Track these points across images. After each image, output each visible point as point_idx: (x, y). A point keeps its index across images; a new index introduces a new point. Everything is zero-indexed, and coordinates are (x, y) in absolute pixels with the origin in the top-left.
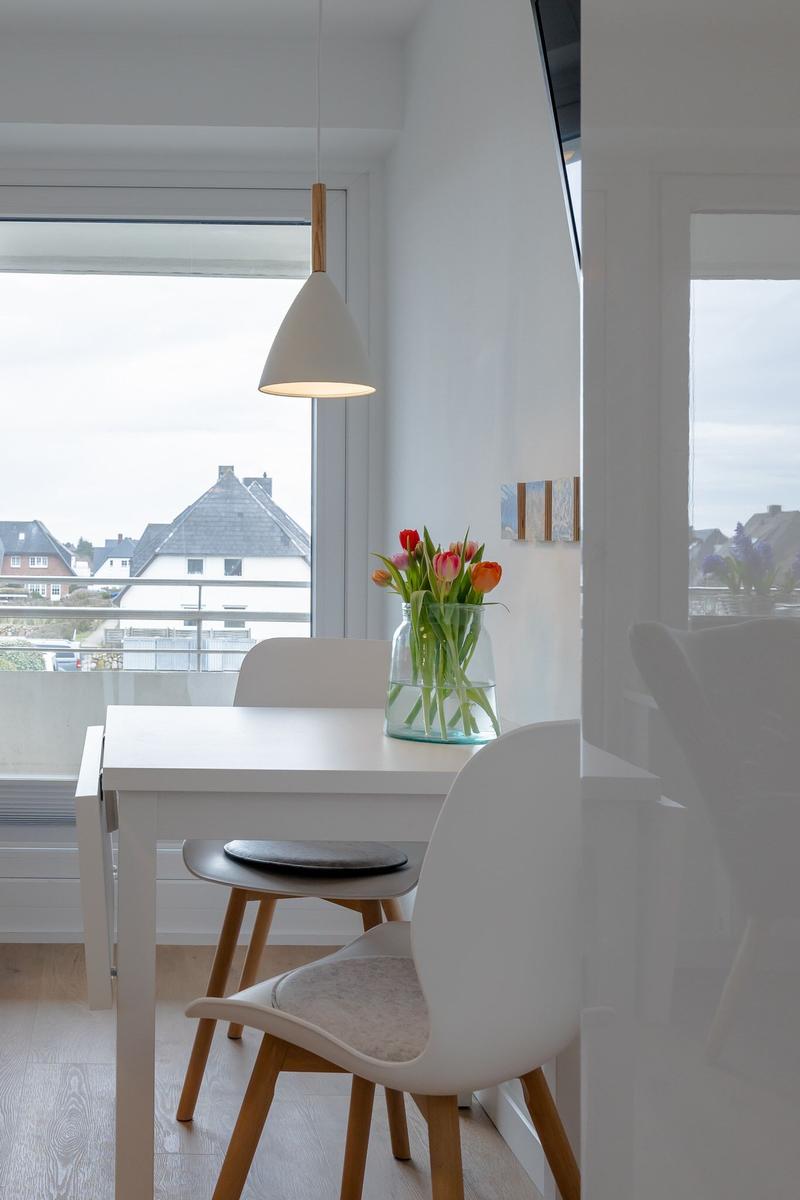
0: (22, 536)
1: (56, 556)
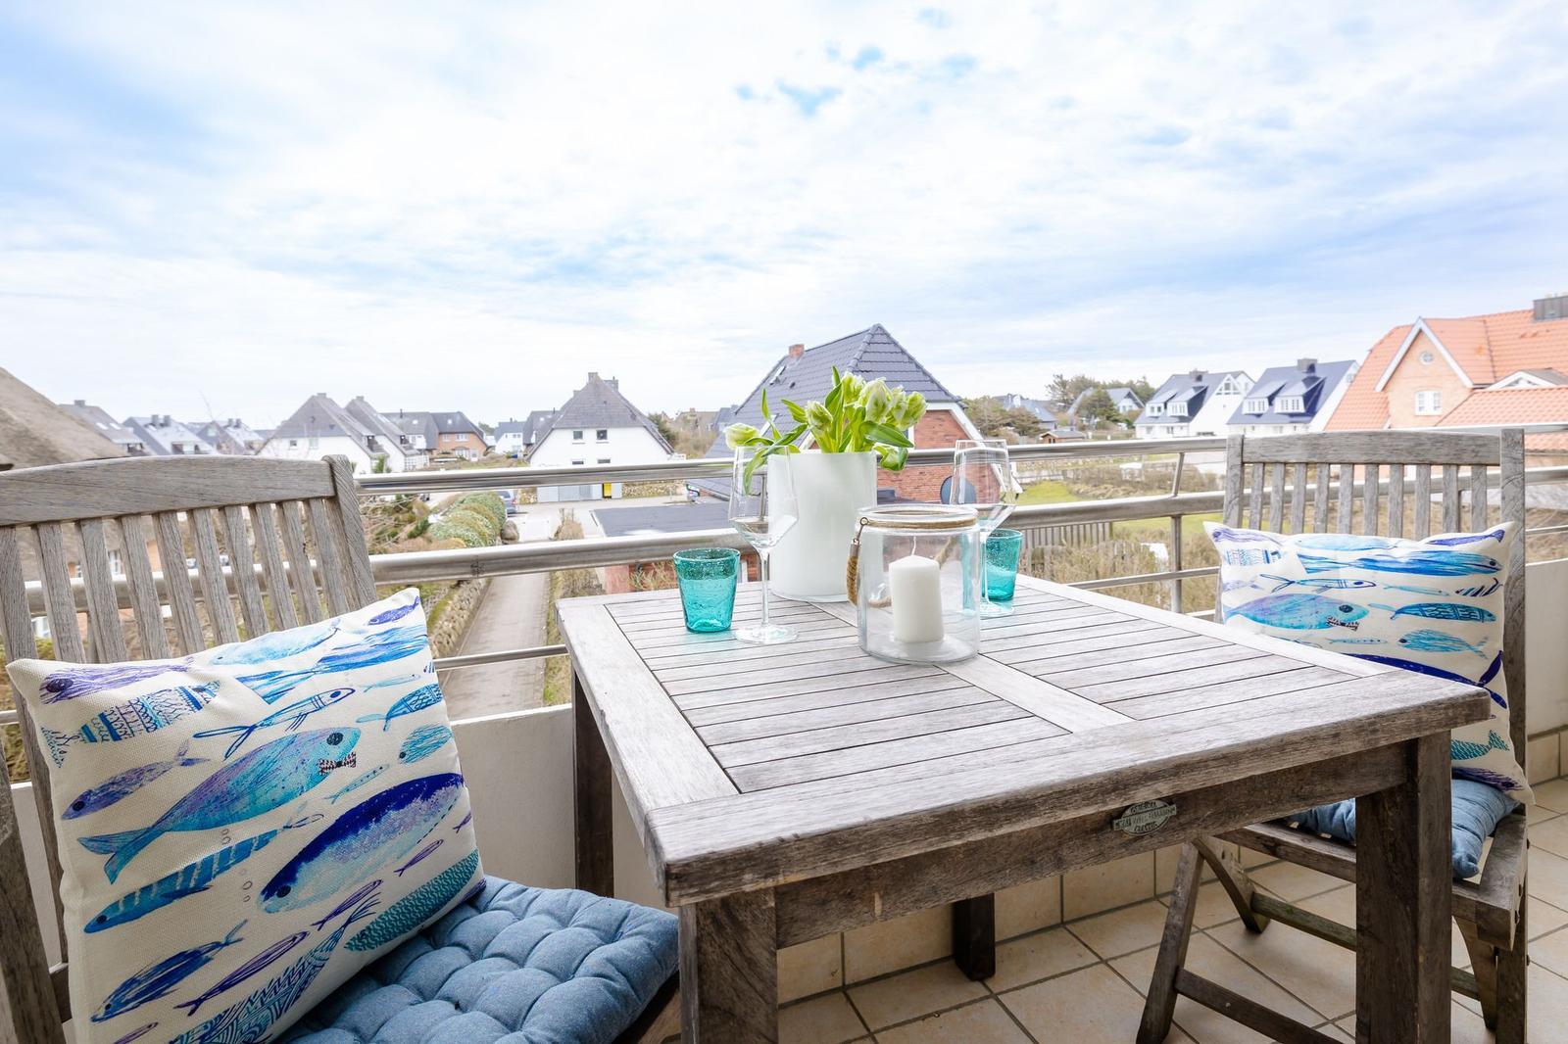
0: (450, 422)
1: (473, 433)
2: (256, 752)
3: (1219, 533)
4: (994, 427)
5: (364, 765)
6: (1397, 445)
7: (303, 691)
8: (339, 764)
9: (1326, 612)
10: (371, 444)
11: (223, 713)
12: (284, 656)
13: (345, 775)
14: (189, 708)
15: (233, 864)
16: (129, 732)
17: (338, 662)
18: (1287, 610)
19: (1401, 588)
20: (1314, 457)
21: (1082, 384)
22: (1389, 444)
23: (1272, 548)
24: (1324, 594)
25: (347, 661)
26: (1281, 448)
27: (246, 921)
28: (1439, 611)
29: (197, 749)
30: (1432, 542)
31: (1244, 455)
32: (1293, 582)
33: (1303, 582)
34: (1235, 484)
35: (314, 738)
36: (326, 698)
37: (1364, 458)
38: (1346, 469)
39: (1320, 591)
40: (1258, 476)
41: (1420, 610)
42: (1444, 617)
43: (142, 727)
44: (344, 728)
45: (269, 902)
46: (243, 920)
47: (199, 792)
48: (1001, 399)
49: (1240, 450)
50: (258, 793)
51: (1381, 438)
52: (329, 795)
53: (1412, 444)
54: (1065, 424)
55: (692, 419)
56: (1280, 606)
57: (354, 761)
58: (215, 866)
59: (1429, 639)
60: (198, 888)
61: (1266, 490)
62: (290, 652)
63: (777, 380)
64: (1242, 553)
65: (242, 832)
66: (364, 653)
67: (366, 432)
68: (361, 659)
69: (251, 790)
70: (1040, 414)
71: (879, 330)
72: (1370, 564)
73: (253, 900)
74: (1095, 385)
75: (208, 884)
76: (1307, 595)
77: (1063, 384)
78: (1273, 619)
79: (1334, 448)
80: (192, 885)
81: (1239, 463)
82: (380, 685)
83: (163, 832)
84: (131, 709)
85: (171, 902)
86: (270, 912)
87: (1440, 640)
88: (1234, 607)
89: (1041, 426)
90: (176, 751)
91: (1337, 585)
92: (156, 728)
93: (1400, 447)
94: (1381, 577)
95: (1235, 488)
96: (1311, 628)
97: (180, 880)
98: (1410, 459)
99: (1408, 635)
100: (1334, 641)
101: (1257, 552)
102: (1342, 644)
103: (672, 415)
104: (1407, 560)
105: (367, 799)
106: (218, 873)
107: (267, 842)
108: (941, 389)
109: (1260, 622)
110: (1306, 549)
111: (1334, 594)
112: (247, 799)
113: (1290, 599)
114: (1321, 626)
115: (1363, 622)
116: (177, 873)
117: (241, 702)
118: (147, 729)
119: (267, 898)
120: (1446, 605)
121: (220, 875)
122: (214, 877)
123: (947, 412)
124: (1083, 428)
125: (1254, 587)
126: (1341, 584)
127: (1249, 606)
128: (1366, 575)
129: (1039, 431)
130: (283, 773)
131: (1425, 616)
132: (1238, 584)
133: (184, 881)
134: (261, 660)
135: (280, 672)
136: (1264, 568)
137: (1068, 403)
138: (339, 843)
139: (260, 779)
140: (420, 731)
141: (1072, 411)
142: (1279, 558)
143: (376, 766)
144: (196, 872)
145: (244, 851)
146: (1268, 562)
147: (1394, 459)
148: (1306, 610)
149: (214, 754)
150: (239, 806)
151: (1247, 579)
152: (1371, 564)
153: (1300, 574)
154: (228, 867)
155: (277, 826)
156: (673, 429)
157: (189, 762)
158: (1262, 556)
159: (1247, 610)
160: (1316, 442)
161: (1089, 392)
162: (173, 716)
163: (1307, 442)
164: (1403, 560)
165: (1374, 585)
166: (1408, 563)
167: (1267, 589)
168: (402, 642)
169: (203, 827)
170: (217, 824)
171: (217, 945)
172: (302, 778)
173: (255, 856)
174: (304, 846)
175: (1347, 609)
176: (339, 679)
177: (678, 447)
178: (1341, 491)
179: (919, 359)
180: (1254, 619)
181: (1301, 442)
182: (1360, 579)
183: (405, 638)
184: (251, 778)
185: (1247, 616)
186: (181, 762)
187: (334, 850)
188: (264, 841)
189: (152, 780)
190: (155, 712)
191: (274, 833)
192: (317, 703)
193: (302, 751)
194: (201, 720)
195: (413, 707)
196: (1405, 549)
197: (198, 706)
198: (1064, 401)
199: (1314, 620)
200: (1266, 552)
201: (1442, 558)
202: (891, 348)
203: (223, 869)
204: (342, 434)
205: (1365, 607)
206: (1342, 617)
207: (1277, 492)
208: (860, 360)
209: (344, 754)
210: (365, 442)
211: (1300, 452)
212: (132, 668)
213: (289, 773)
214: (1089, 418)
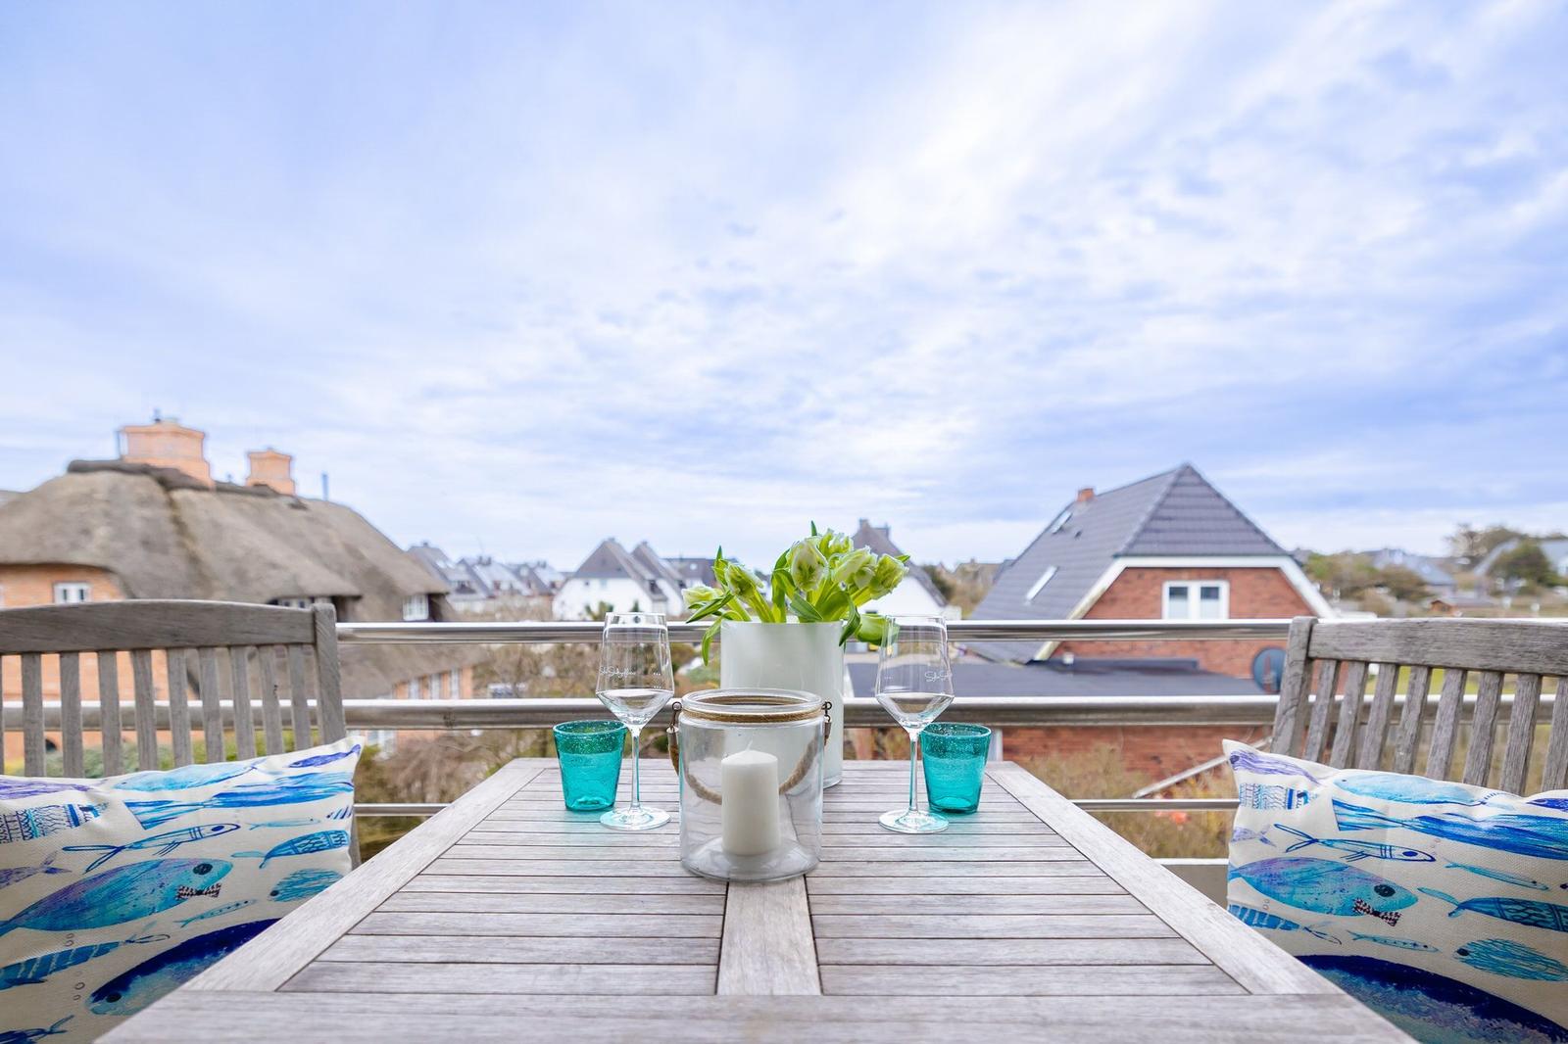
2: (117, 870)
3: (1237, 758)
4: (1356, 589)
5: (225, 897)
6: (1532, 645)
7: (187, 821)
8: (199, 893)
9: (1354, 890)
10: (653, 588)
11: (99, 833)
12: (182, 787)
13: (206, 903)
14: (68, 824)
15: (70, 965)
16: (8, 837)
17: (233, 799)
18: (1302, 882)
19: (1472, 869)
20: (1408, 655)
21: (1499, 536)
22: (1519, 642)
23: (1303, 785)
24: (1357, 864)
25: (244, 799)
26: (1363, 640)
27: (72, 1017)
28: (1527, 914)
29: (63, 861)
30: (1539, 803)
31: (1312, 647)
32: (1315, 841)
33: (1329, 843)
34: (1293, 686)
35: (181, 865)
36: (206, 831)
37: (1478, 662)
38: (1451, 677)
39: (1350, 858)
40: (1328, 679)
41: (1496, 907)
42: (1535, 924)
43: (20, 835)
44: (216, 860)
45: (97, 1004)
46: (69, 1015)
47: (54, 898)
48: (1373, 554)
49: (1306, 640)
50: (108, 907)
51: (1509, 633)
52: (183, 919)
53: (1556, 644)
54: (1468, 587)
55: (973, 572)
56: (1294, 873)
57: (217, 892)
58: (53, 963)
59: (1504, 956)
60: (35, 980)
61: (1338, 698)
62: (190, 784)
63: (1061, 529)
64: (1257, 790)
65: (84, 938)
66: (267, 793)
67: (649, 576)
68: (259, 799)
69: (102, 903)
70: (1427, 573)
71: (1188, 471)
72: (1433, 826)
73: (81, 1002)
74: (1523, 538)
75: (44, 978)
76: (1332, 863)
77: (1471, 535)
78: (1282, 890)
79: (1438, 644)
80: (30, 976)
81: (1303, 658)
82: (270, 825)
83: (16, 927)
84: (16, 818)
85: (10, 987)
86: (97, 1013)
87: (1523, 959)
88: (1237, 867)
89: (1428, 589)
90: (43, 859)
91: (1378, 853)
92: (31, 838)
93: (1535, 649)
94: (1447, 848)
95: (1293, 692)
96: (1330, 912)
97: (23, 969)
98: (1549, 667)
99: (1472, 944)
100: (1360, 937)
101: (1278, 791)
102: (1371, 942)
103: (951, 566)
104: (1490, 826)
105: (223, 928)
106: (54, 970)
107: (107, 951)
108: (1267, 541)
109: (1264, 893)
110: (1349, 793)
111: (1373, 867)
112: (96, 911)
113: (1308, 865)
114: (1344, 911)
115: (1406, 914)
116: (19, 964)
117: (119, 825)
118: (24, 837)
119: (96, 1000)
120: (1543, 904)
121: (57, 973)
122: (51, 973)
123: (1276, 570)
124: (1497, 594)
125: (1264, 840)
126: (1385, 851)
127: (1255, 868)
128: (1422, 842)
129: (1425, 595)
130: (137, 893)
131: (1504, 917)
132: (1246, 834)
133: (25, 971)
134: (159, 789)
135: (170, 802)
136: (1281, 815)
137: (1475, 561)
138: (181, 964)
139: (114, 895)
140: (302, 873)
141: (1480, 571)
142: (1306, 802)
143: (240, 899)
144: (35, 966)
145: (83, 955)
146: (1289, 807)
147: (1525, 666)
148: (1329, 884)
149: (77, 868)
150: (89, 915)
151: (1257, 830)
152: (1435, 826)
153: (1329, 831)
154: (65, 967)
155: (121, 939)
156: (949, 580)
157: (52, 871)
158: (1282, 796)
159: (1252, 873)
160: (1411, 633)
161: (1511, 547)
162: (51, 829)
163: (1399, 633)
164: (1484, 826)
165: (1433, 860)
166: (1491, 831)
167: (1279, 846)
168: (314, 787)
169: (51, 928)
170: (65, 928)
171: (42, 1032)
172: (156, 899)
173: (93, 961)
174: (144, 960)
175: (1386, 891)
176: (228, 815)
177: (953, 600)
178: (1441, 706)
179: (1240, 506)
180: (1257, 887)
181: (1390, 632)
182: (1415, 847)
183: (319, 783)
184: (105, 893)
185: (1249, 881)
186: (45, 869)
187: (173, 969)
188: (103, 950)
189: (17, 881)
190: (35, 824)
191: (115, 945)
192: (195, 834)
193: (164, 876)
194: (75, 836)
195: (300, 850)
196: (1494, 806)
197: (77, 822)
198: (1471, 558)
199: (1335, 901)
200: (1291, 791)
201: (1548, 830)
202: (1203, 490)
203: (59, 968)
204: (626, 576)
205: (1414, 891)
206: (1376, 901)
207: (1350, 703)
208: (1161, 505)
209: (206, 883)
210: (647, 585)
211: (1388, 647)
212: (40, 783)
213: (145, 892)
214: (1507, 579)
